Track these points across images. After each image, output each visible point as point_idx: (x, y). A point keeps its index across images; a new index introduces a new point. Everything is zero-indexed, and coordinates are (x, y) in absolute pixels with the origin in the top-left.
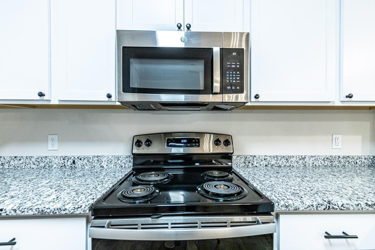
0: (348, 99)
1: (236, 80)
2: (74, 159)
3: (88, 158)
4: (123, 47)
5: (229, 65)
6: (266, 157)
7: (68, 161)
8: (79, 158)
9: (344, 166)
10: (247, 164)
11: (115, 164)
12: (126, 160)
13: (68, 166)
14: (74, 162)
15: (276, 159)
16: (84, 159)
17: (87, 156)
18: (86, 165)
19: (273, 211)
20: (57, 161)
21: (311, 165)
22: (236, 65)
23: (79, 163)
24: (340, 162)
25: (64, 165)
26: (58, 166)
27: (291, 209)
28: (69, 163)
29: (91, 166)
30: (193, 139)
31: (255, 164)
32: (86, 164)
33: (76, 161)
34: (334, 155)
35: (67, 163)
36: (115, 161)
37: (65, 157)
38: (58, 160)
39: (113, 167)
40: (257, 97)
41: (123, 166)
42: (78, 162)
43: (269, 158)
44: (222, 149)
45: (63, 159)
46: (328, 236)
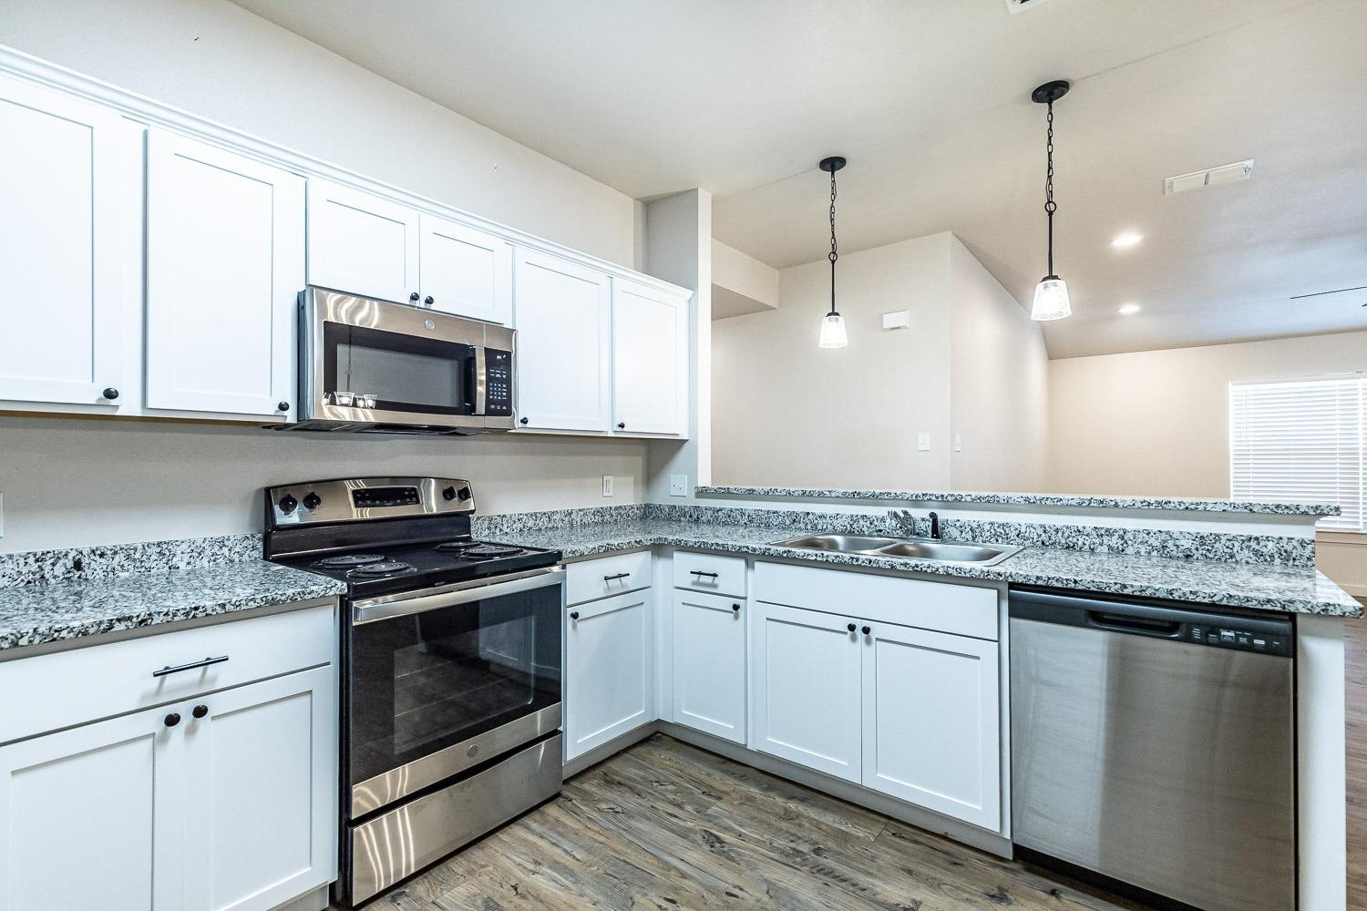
0: (620, 429)
1: (502, 396)
2: (77, 557)
3: (129, 552)
4: (325, 322)
5: (493, 373)
6: (521, 516)
7: (53, 564)
8: (98, 552)
9: (616, 520)
10: (493, 530)
11: (212, 558)
12: (244, 544)
13: (55, 577)
14: (78, 565)
15: (534, 517)
16: (116, 553)
17: (123, 546)
18: (120, 569)
19: (560, 559)
20: (12, 567)
21: (579, 523)
22: (501, 374)
23: (95, 568)
24: (612, 515)
25: (38, 576)
26: (15, 583)
27: (578, 554)
28: (59, 570)
29: (137, 570)
30: (405, 489)
31: (505, 530)
32: (123, 566)
33: (85, 561)
34: (605, 506)
35: (52, 569)
36: (213, 551)
37: (43, 554)
38: (15, 564)
39: (206, 565)
40: (524, 421)
41: (237, 560)
42: (93, 562)
43: (525, 517)
44: (455, 506)
45: (37, 561)
46: (606, 579)
